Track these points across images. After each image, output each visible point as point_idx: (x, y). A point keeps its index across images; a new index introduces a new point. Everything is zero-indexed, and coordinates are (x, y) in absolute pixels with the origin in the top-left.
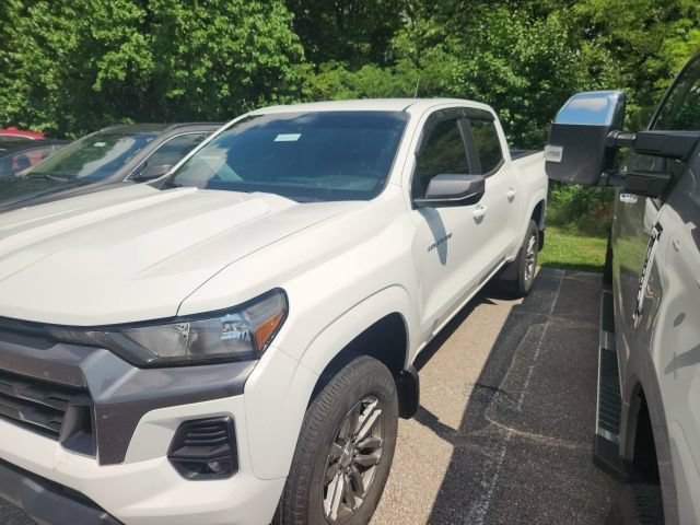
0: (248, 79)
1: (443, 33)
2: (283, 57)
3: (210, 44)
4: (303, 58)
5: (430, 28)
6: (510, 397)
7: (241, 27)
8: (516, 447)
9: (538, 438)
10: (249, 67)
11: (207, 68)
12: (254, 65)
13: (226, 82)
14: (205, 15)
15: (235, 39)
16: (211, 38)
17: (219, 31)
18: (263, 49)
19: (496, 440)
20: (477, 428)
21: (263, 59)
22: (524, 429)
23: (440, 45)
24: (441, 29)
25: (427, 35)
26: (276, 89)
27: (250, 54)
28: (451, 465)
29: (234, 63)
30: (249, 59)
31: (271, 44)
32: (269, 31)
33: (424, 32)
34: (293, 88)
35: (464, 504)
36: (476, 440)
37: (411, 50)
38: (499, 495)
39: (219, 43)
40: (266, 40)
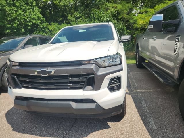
0: (30, 27)
1: (81, 16)
2: (40, 21)
3: (18, 17)
4: (45, 22)
5: (78, 14)
6: (134, 86)
7: (26, 13)
8: (141, 93)
9: (144, 91)
10: (30, 24)
11: (17, 24)
12: (32, 23)
13: (23, 28)
14: (15, 9)
15: (25, 16)
16: (18, 15)
17: (20, 13)
18: (34, 19)
19: (137, 92)
20: (132, 91)
21: (34, 22)
22: (141, 90)
23: (81, 19)
24: (81, 15)
25: (77, 16)
26: (38, 30)
27: (30, 20)
28: (132, 98)
29: (25, 23)
30: (30, 21)
31: (36, 18)
32: (35, 14)
33: (76, 16)
34: (43, 30)
35: (140, 103)
36: (134, 93)
37: (74, 20)
38: (145, 100)
39: (20, 17)
40: (34, 16)
